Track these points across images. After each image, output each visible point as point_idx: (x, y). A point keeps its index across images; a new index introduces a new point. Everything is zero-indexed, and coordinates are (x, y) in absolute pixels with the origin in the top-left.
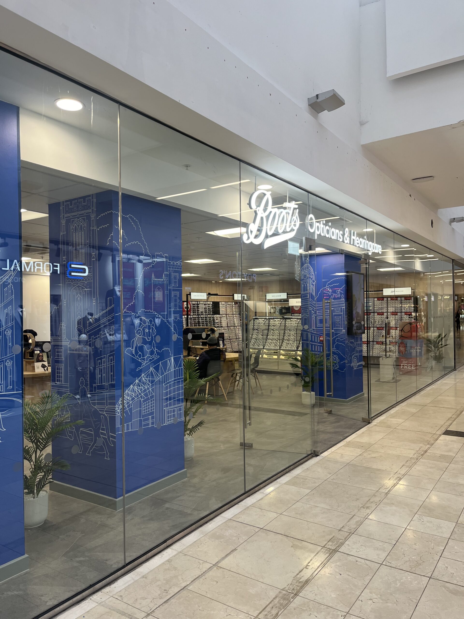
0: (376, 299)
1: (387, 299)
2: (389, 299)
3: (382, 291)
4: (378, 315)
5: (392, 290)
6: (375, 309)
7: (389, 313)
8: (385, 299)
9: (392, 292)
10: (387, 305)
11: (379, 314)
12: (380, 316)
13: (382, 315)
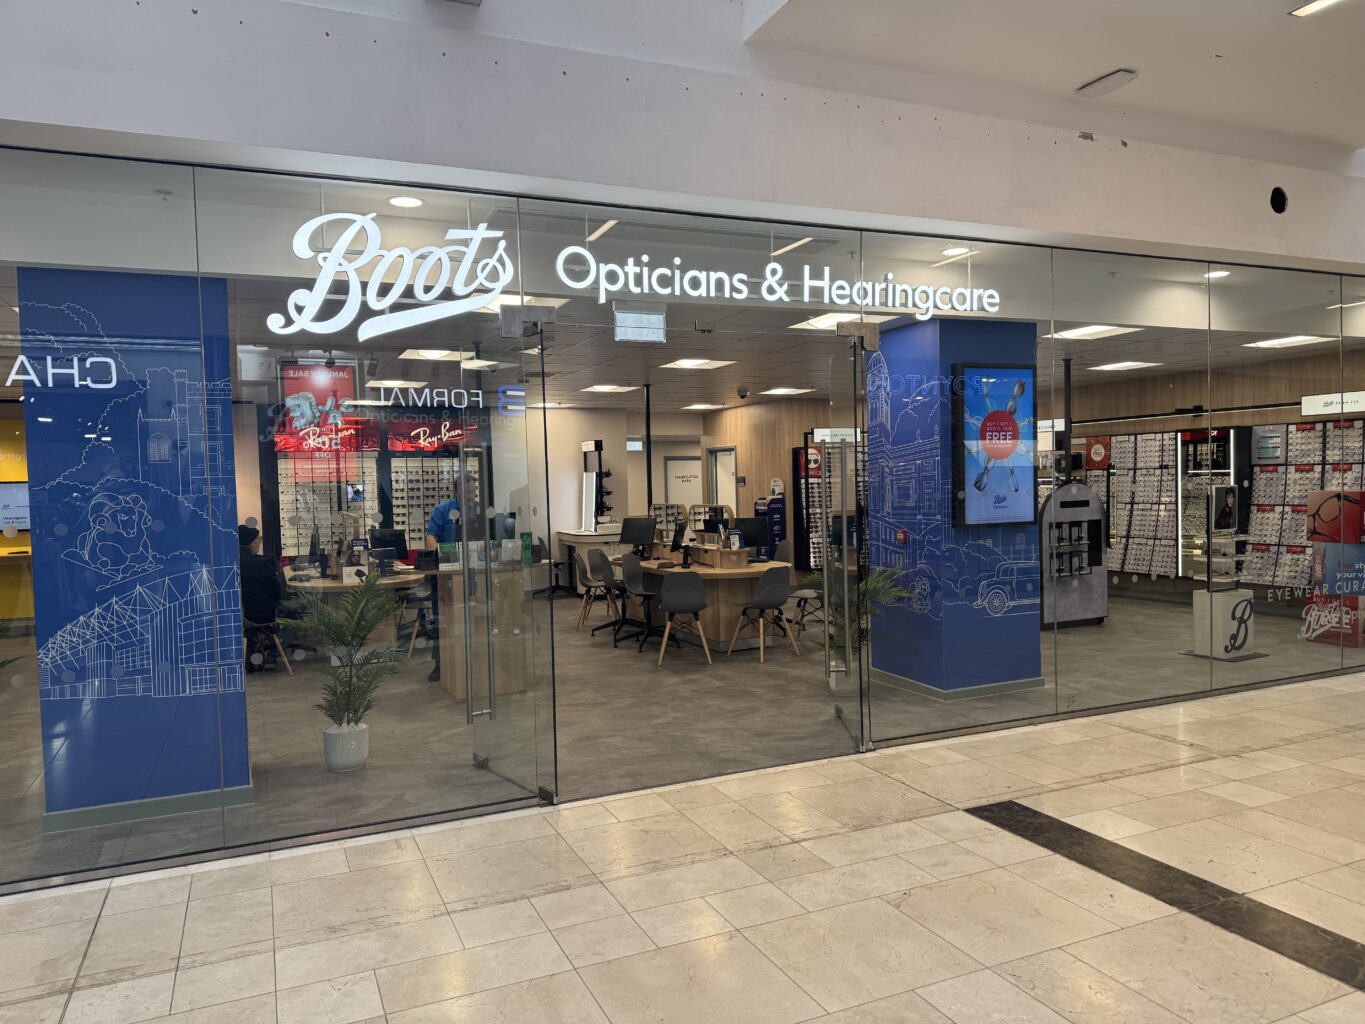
0: (1292, 428)
1: (1325, 427)
2: (1330, 426)
3: (1300, 403)
4: (1297, 470)
5: (1325, 401)
6: (1290, 454)
7: (1327, 467)
8: (1319, 427)
9: (1327, 405)
10: (1324, 444)
11: (1300, 469)
12: (1304, 475)
13: (1308, 471)
